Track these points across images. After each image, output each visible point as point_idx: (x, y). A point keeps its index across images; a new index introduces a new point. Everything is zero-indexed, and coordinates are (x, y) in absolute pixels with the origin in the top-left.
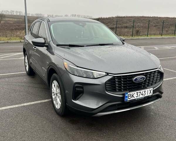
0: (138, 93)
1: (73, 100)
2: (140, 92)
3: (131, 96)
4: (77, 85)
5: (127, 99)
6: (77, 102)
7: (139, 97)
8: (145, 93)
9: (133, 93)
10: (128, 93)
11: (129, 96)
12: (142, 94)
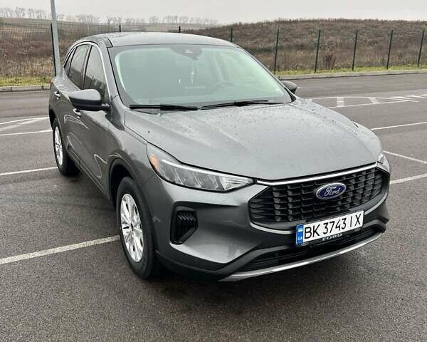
0: (327, 224)
1: (171, 244)
2: (334, 222)
3: (312, 231)
4: (180, 208)
5: (302, 240)
6: (182, 248)
7: (332, 234)
8: (344, 223)
9: (316, 224)
10: (305, 226)
11: (306, 232)
12: (337, 227)
